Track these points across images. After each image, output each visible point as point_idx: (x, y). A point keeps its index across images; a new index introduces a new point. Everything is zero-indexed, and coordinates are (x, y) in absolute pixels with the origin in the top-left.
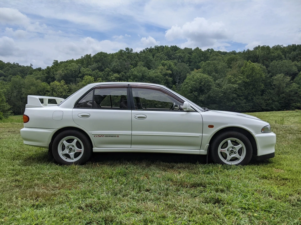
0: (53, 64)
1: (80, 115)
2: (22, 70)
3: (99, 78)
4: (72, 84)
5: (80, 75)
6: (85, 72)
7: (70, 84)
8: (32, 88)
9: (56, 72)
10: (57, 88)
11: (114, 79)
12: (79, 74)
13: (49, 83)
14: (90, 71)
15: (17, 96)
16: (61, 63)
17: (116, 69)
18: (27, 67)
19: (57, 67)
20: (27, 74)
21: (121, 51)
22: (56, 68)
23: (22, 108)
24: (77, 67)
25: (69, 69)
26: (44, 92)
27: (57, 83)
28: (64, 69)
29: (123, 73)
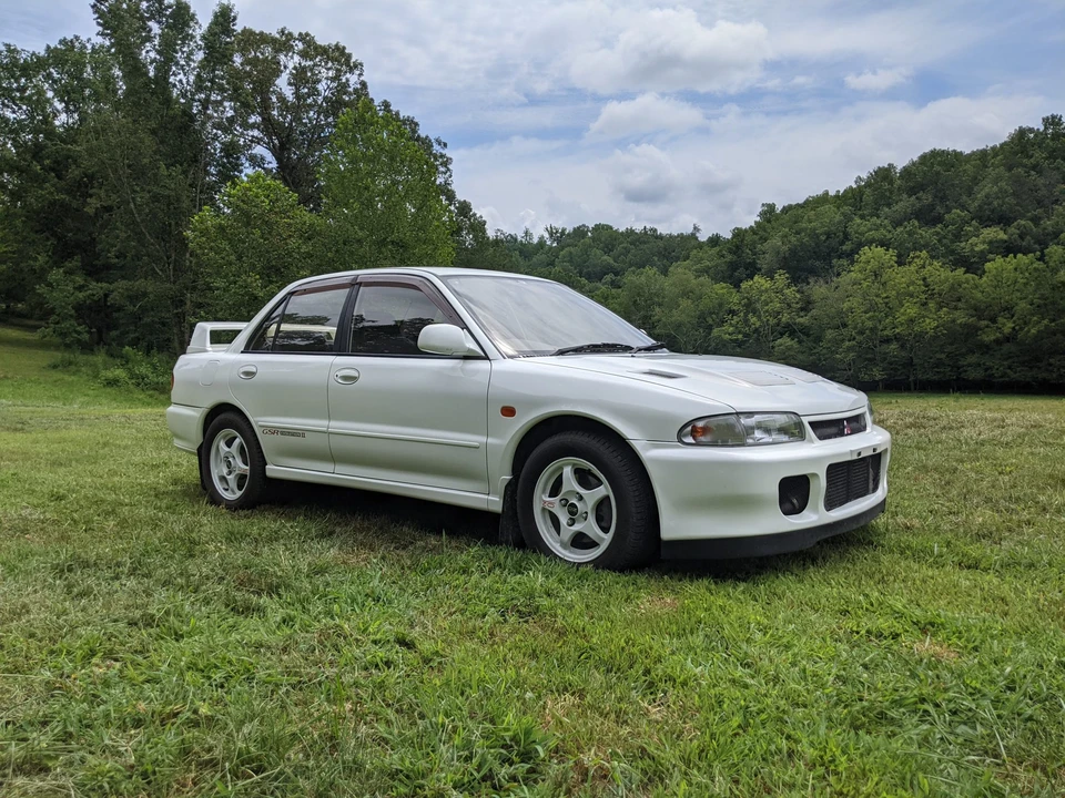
2: (665, 249)
3: (918, 253)
4: (816, 281)
5: (844, 248)
6: (863, 234)
7: (808, 283)
8: (685, 303)
9: (762, 244)
10: (763, 298)
11: (982, 251)
12: (842, 243)
13: (737, 286)
14: (885, 227)
16: (787, 210)
17: (993, 211)
18: (681, 236)
19: (769, 226)
20: (676, 258)
21: (1022, 133)
22: (765, 231)
24: (838, 218)
25: (806, 229)
26: (721, 314)
27: (764, 281)
28: (787, 230)
29: (1023, 222)
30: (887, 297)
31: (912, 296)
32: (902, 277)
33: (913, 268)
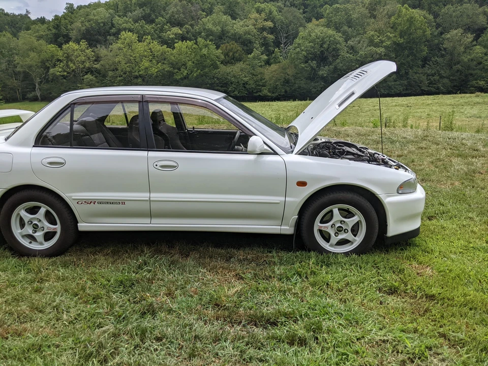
0: (65, 11)
2: (12, 22)
3: (147, 37)
4: (101, 47)
5: (112, 31)
6: (121, 25)
7: (97, 48)
8: (32, 54)
9: (70, 25)
10: (75, 54)
11: (172, 38)
12: (111, 28)
13: (60, 46)
14: (130, 22)
15: (7, 69)
16: (80, 7)
17: (175, 20)
18: (20, 15)
19: (73, 16)
20: (20, 28)
22: (71, 18)
23: (18, 90)
24: (108, 15)
25: (93, 19)
26: (54, 61)
27: (75, 45)
28: (83, 19)
29: (187, 26)
30: (135, 57)
31: (146, 57)
32: (140, 47)
33: (145, 44)
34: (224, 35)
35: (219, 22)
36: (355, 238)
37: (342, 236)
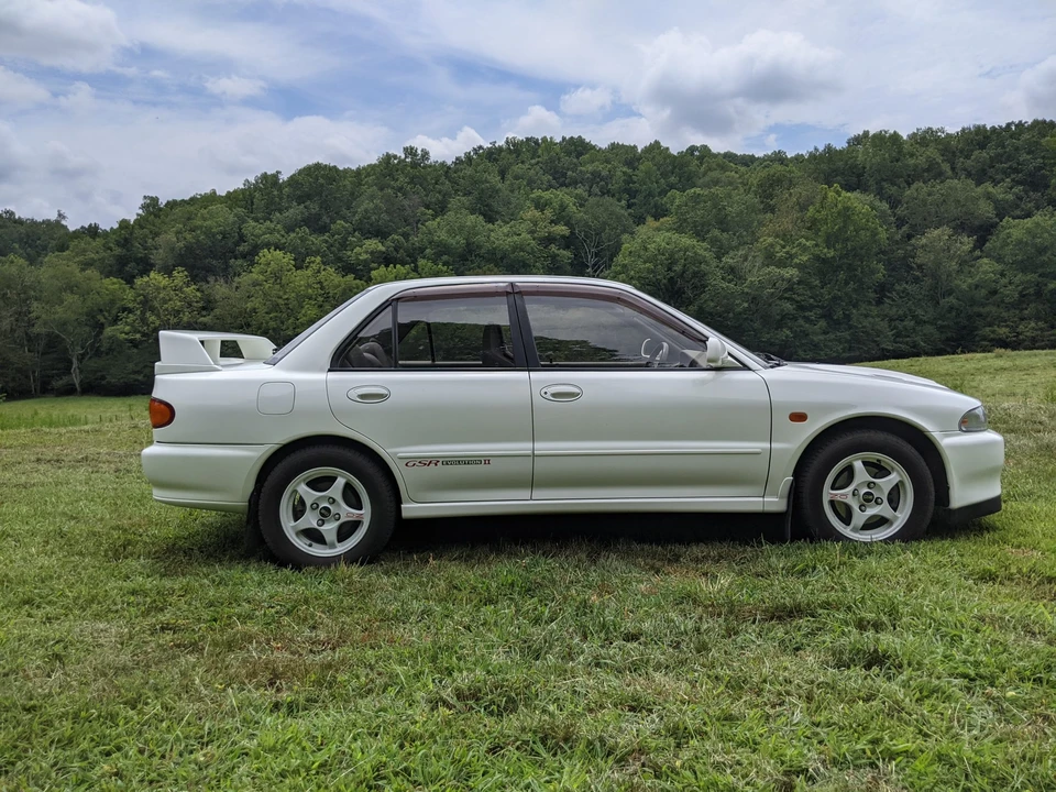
0: (140, 212)
1: (354, 394)
2: (28, 236)
3: (313, 259)
4: (216, 280)
5: (241, 248)
6: (258, 236)
7: (208, 282)
8: (69, 298)
9: (153, 239)
10: (161, 295)
11: (365, 260)
12: (237, 244)
13: (130, 280)
14: (279, 232)
15: (13, 330)
16: (172, 205)
17: (371, 225)
18: (47, 223)
19: (157, 221)
20: (45, 248)
21: (388, 158)
23: (34, 372)
24: (231, 218)
25: (201, 227)
26: (114, 312)
27: (161, 278)
28: (181, 226)
29: (396, 237)
30: (287, 299)
31: (310, 299)
32: (300, 279)
33: (309, 272)
34: (470, 252)
35: (461, 228)
36: (897, 514)
37: (872, 511)
